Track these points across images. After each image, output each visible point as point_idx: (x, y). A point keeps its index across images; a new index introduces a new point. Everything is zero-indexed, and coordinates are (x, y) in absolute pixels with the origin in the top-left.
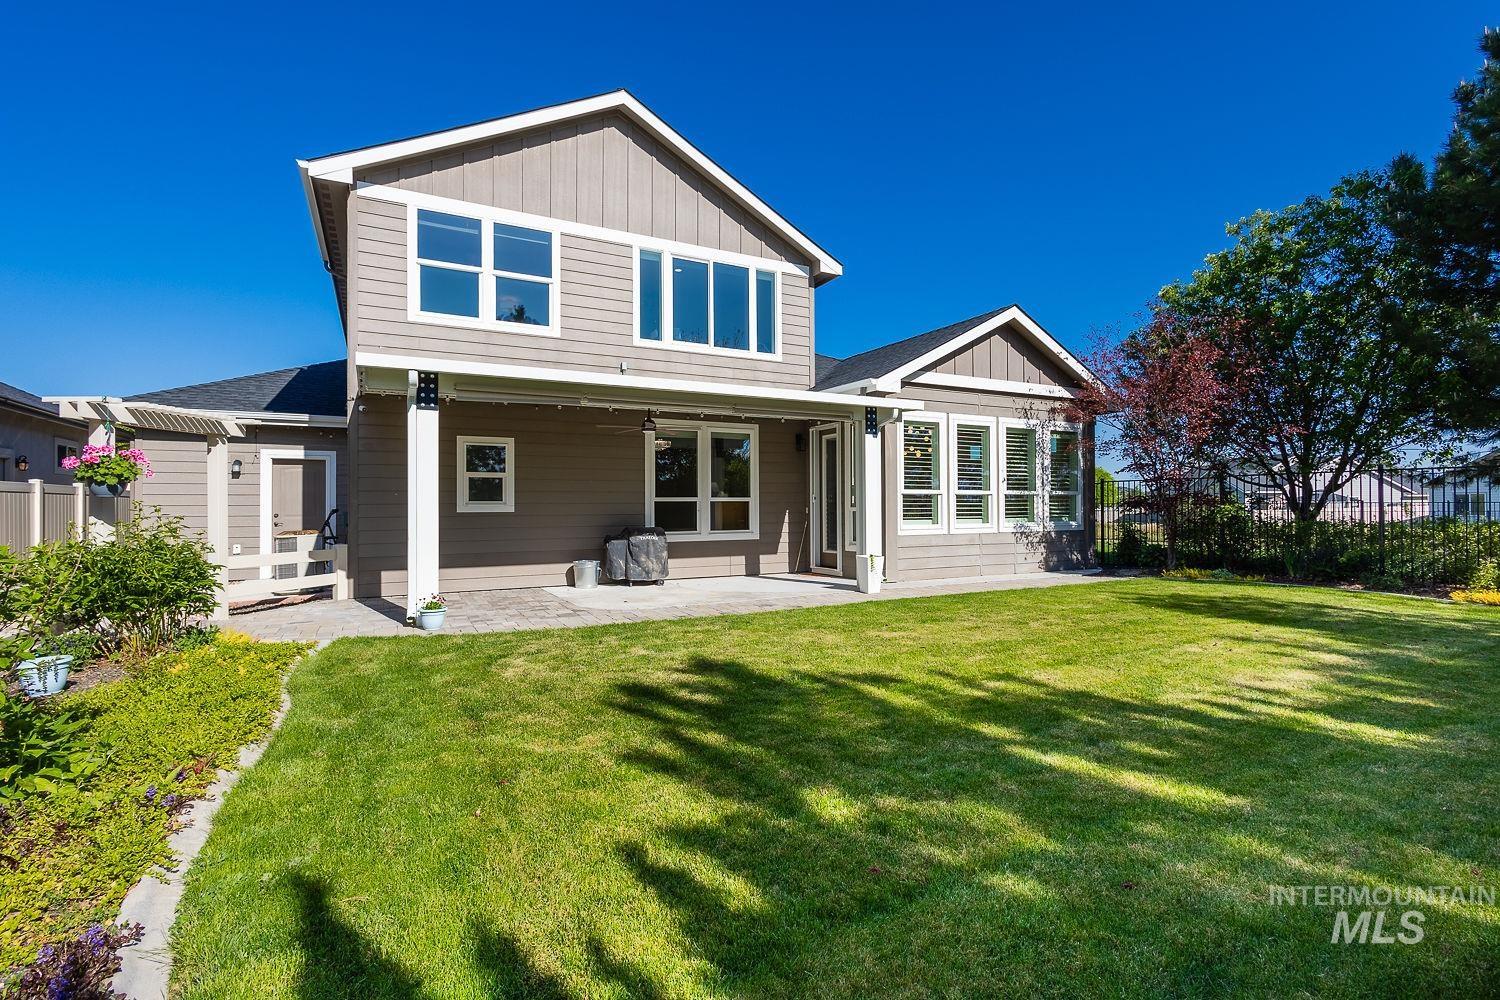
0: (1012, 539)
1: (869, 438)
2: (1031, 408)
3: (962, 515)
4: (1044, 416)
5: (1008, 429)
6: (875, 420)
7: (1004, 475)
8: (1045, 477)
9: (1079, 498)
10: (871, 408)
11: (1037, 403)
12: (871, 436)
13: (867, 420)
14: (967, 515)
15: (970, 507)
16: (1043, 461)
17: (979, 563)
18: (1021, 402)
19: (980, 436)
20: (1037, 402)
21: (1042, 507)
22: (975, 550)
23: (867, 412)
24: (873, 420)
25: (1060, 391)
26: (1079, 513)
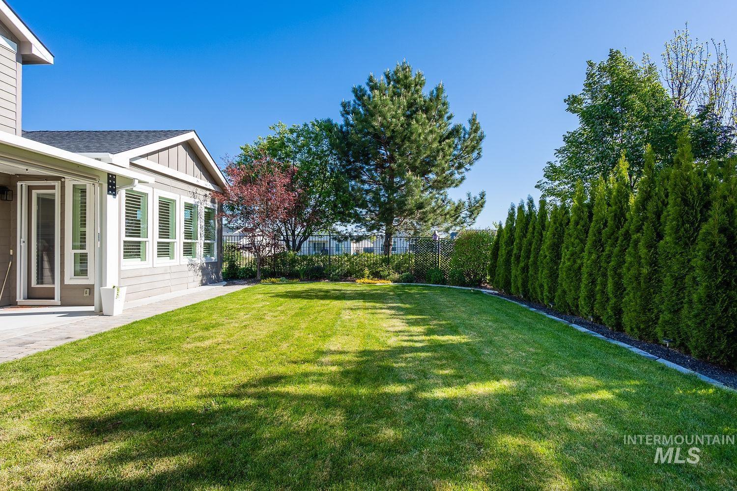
0: (186, 269)
1: (110, 197)
2: (196, 193)
3: (162, 254)
4: (202, 198)
5: (185, 203)
6: (115, 185)
7: (183, 230)
8: (202, 233)
9: (216, 244)
10: (113, 175)
11: (199, 191)
12: (112, 196)
13: (109, 184)
14: (164, 254)
15: (164, 250)
16: (201, 223)
17: (170, 284)
18: (192, 189)
19: (169, 205)
20: (199, 189)
21: (200, 249)
22: (167, 277)
23: (109, 178)
24: (112, 183)
25: (210, 186)
26: (215, 253)
